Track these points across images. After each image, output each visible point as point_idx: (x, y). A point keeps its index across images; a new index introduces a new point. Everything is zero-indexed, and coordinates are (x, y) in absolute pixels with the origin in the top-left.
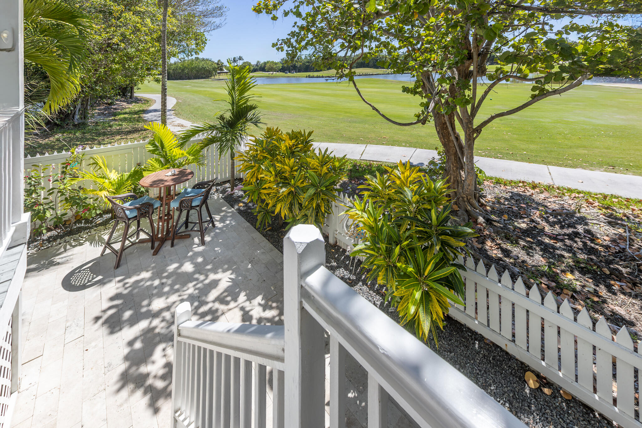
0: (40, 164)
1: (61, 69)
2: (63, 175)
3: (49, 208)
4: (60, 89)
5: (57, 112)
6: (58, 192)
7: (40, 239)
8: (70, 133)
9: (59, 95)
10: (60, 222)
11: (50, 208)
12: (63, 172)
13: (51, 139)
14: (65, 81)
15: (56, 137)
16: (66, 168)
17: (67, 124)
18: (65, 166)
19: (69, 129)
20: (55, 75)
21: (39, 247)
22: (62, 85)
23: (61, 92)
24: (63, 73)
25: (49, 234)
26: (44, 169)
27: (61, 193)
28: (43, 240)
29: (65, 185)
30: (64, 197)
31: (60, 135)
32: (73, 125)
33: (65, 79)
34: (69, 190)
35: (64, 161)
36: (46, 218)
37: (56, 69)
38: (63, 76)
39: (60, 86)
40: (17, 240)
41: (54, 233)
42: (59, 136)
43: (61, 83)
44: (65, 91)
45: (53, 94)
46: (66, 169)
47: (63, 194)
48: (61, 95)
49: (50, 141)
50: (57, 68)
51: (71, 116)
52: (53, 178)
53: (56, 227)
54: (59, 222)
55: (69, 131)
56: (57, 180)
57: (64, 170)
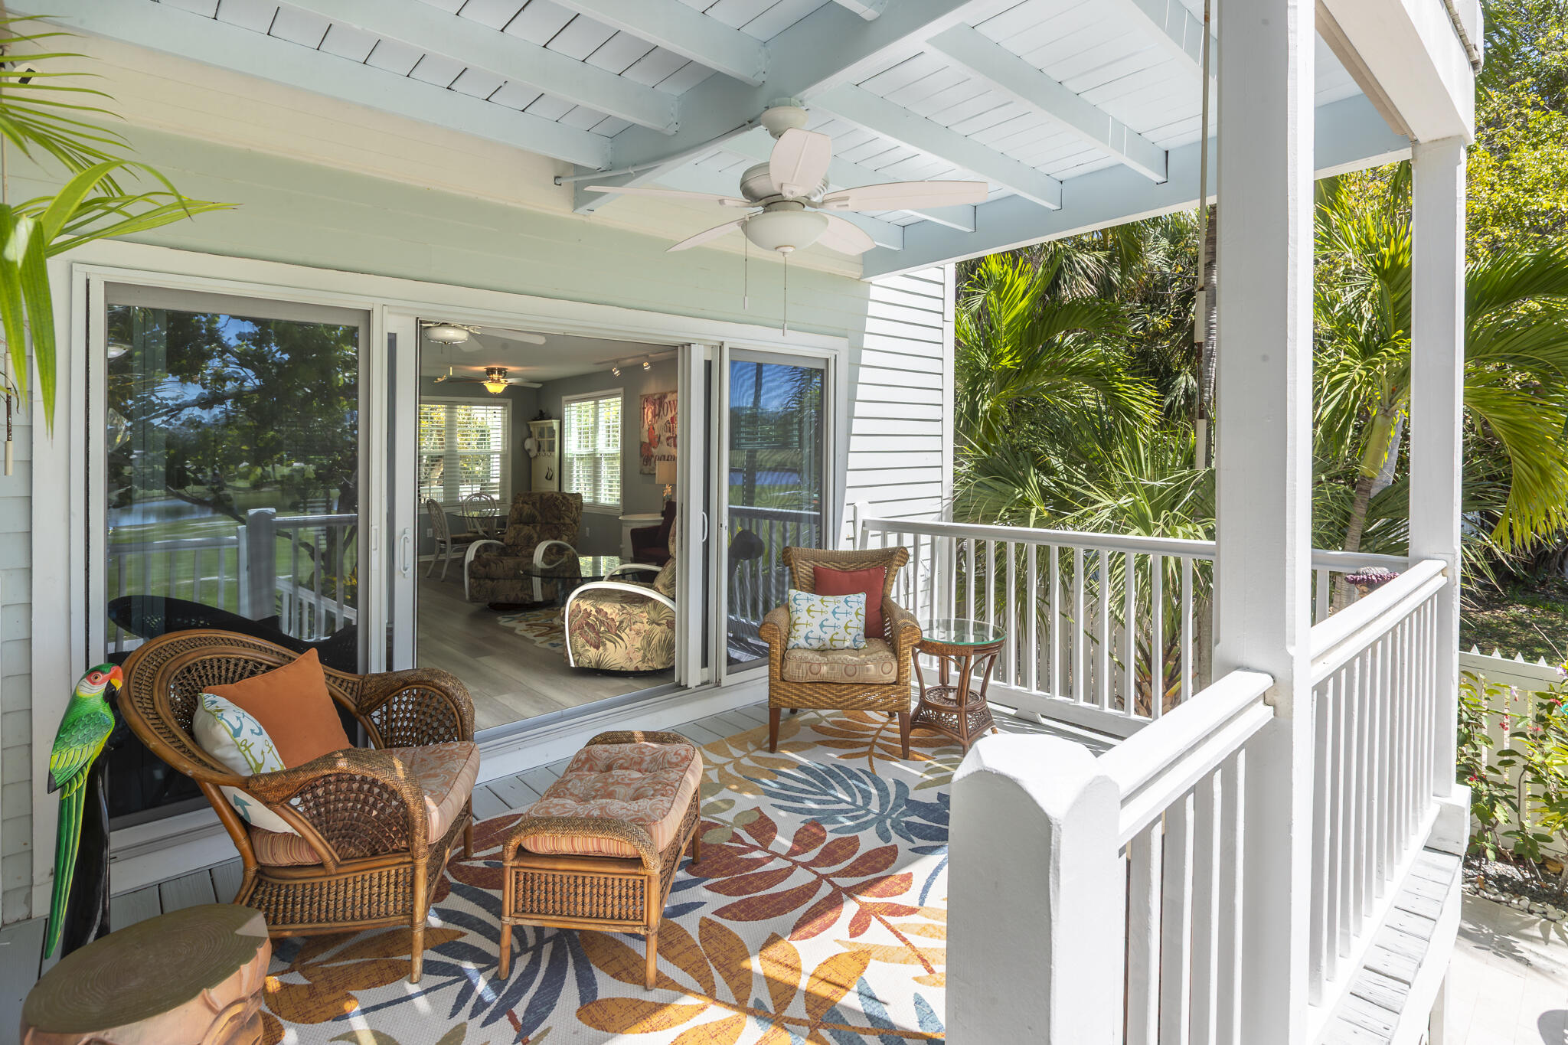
0: (1482, 676)
1: (1541, 429)
2: (1540, 727)
3: (1502, 798)
4: (1537, 484)
5: (1529, 549)
6: (1526, 768)
7: (1479, 868)
8: (1553, 610)
9: (1536, 503)
10: (1532, 854)
11: (1505, 798)
12: (1540, 719)
13: (1499, 613)
14: (1552, 466)
15: (1513, 610)
16: (1550, 708)
17: (1543, 583)
18: (1546, 702)
19: (1548, 598)
20: (1524, 447)
21: (1477, 886)
22: (1545, 475)
23: (1541, 493)
24: (1546, 441)
25: (1500, 868)
26: (1491, 692)
27: (1534, 776)
28: (1486, 876)
29: (1546, 756)
30: (1540, 789)
31: (1524, 609)
32: (1559, 588)
33: (1552, 457)
34: (1557, 775)
35: (1544, 690)
36: (1493, 820)
37: (1527, 428)
38: (1548, 449)
39: (1537, 476)
40: (1444, 840)
41: (1510, 871)
42: (1519, 610)
43: (1541, 470)
44: (1551, 494)
45: (1517, 496)
46: (1550, 713)
47: (1538, 779)
48: (1542, 502)
49: (1497, 618)
50: (1530, 426)
51: (1556, 561)
52: (1514, 723)
53: (1519, 860)
54: (1530, 850)
55: (1549, 604)
56: (1522, 734)
57: (1544, 713)
